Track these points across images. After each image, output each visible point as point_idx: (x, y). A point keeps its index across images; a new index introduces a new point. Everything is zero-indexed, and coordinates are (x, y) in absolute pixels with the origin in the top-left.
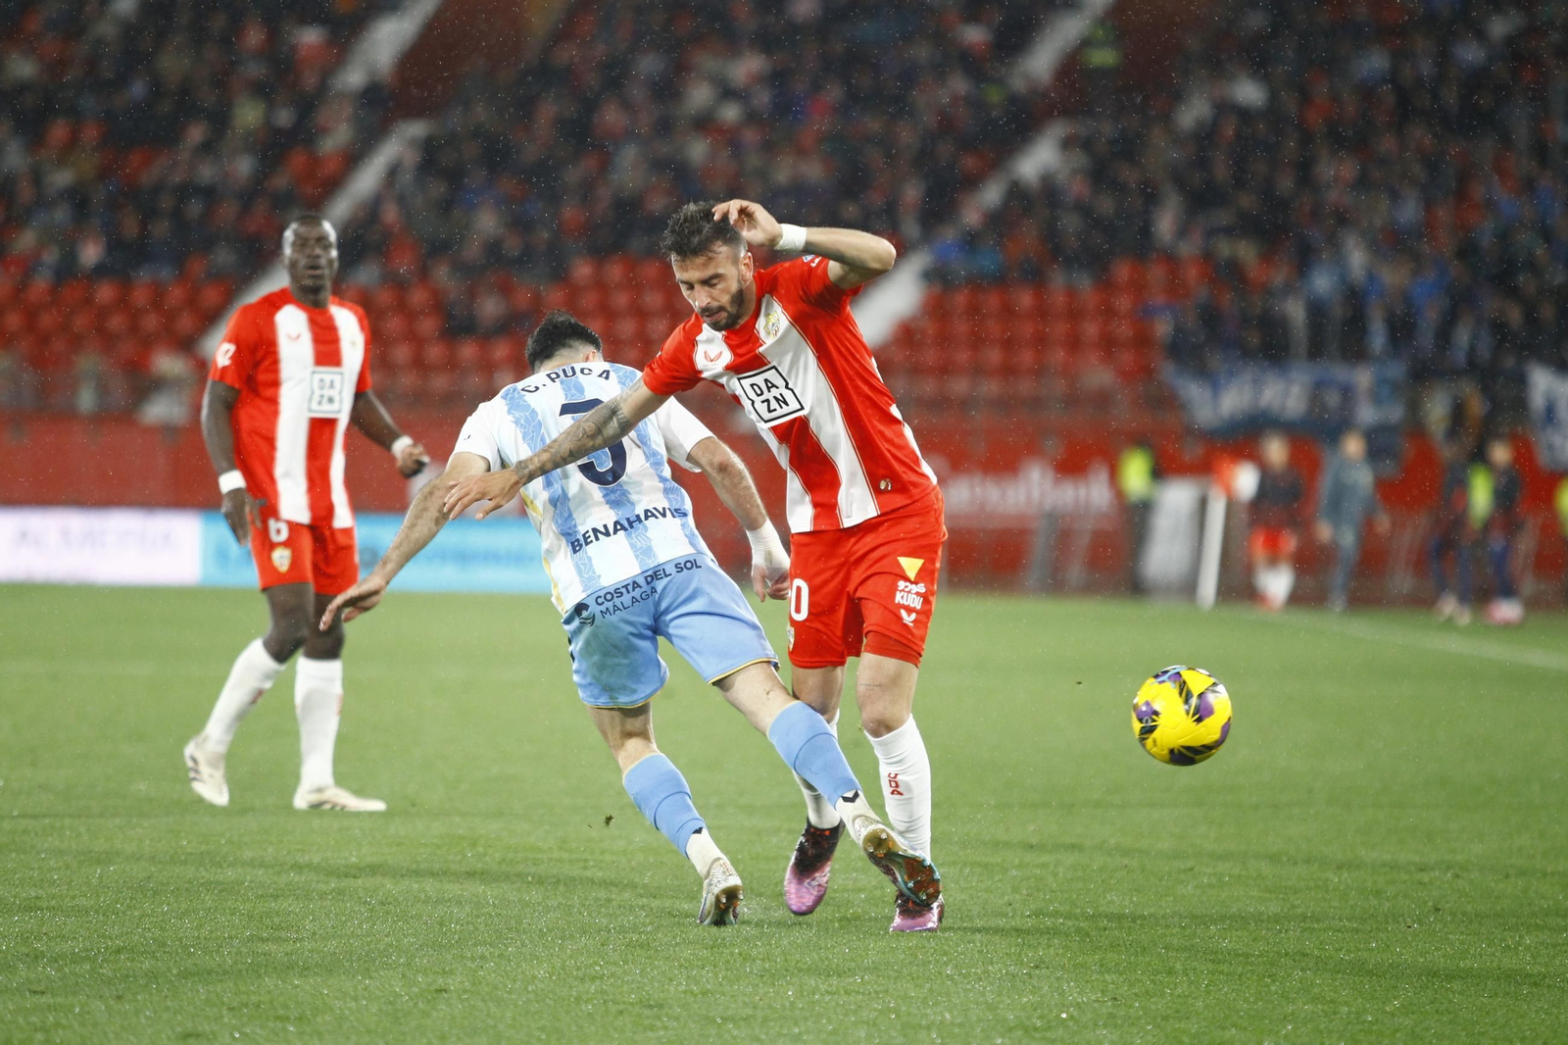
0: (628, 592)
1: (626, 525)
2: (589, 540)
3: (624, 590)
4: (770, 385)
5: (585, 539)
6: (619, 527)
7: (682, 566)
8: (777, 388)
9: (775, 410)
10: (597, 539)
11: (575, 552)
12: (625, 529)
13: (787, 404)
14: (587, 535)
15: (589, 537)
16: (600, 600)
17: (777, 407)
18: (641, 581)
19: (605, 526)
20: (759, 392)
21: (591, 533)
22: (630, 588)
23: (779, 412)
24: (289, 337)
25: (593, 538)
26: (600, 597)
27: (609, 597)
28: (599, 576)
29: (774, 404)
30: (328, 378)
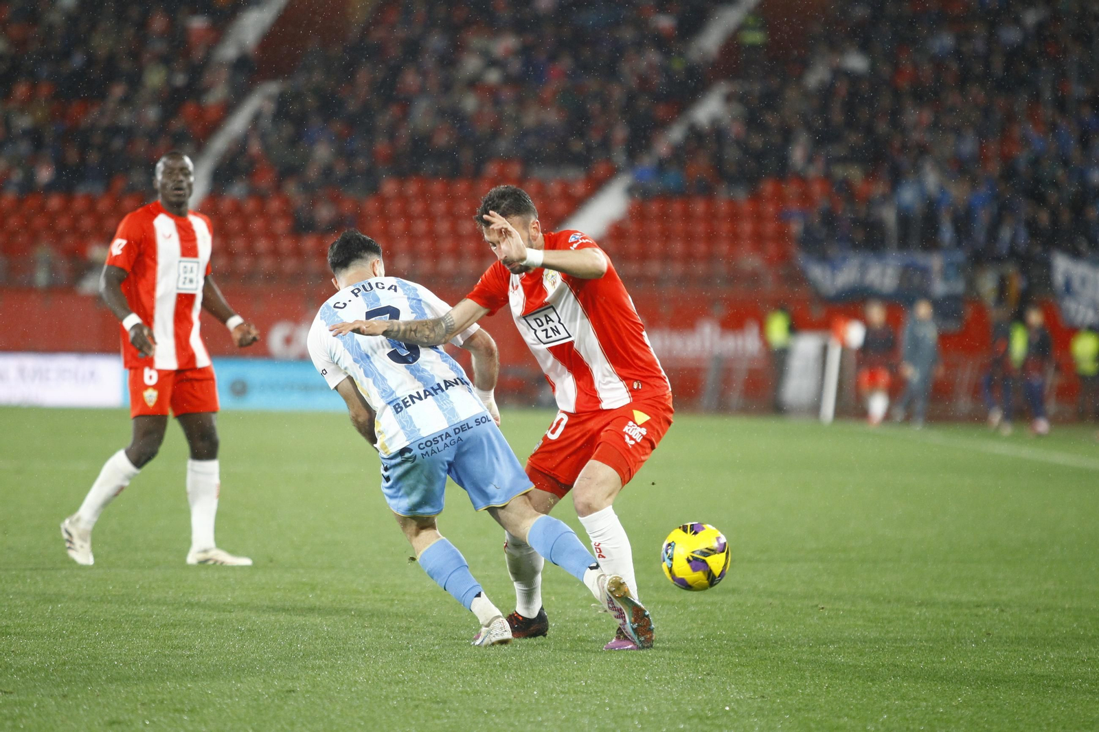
0: (442, 440)
1: (432, 392)
2: (408, 404)
3: (439, 439)
4: (548, 319)
5: (405, 403)
6: (427, 393)
7: (480, 420)
8: (553, 321)
9: (551, 337)
10: (414, 402)
11: (397, 412)
12: (433, 395)
13: (559, 334)
14: (406, 401)
15: (408, 402)
16: (421, 446)
17: (553, 335)
18: (451, 433)
19: (418, 393)
20: (540, 324)
21: (408, 399)
22: (444, 437)
23: (554, 338)
24: (164, 236)
25: (410, 402)
26: (422, 444)
27: (429, 444)
28: (419, 430)
29: (550, 333)
30: (189, 265)
